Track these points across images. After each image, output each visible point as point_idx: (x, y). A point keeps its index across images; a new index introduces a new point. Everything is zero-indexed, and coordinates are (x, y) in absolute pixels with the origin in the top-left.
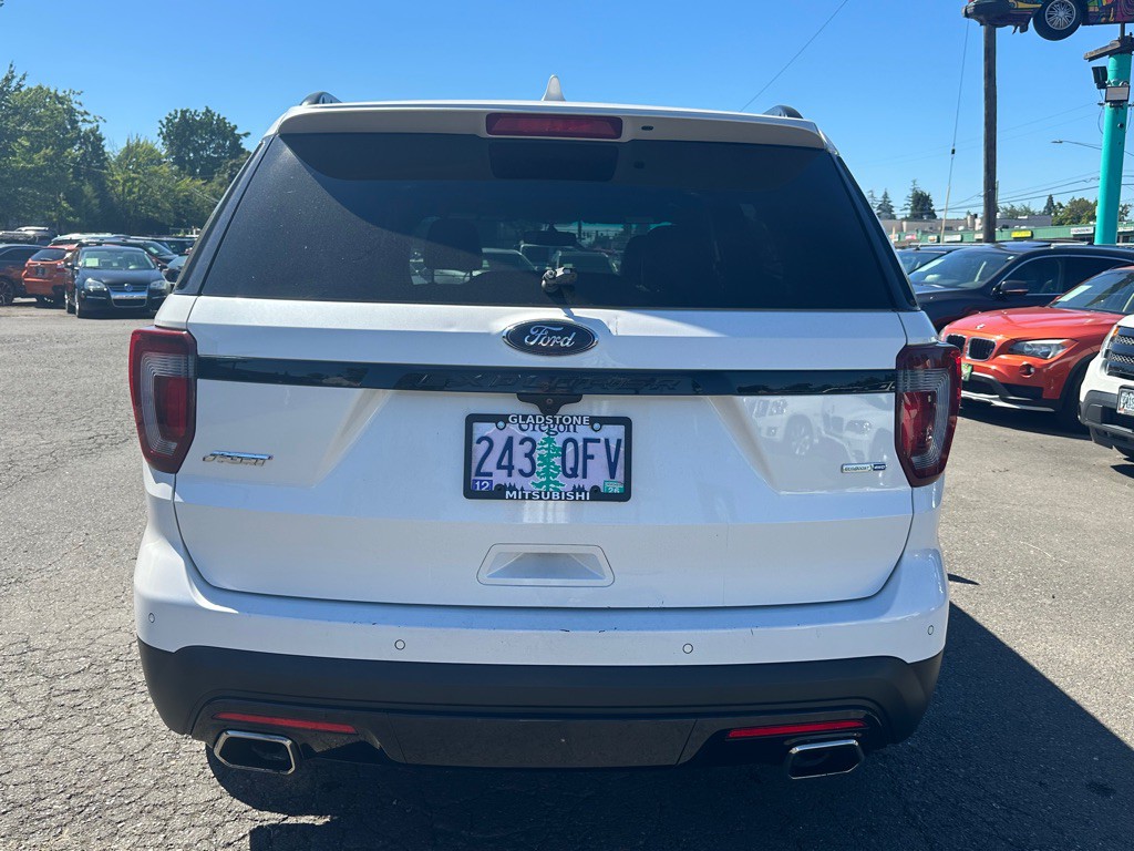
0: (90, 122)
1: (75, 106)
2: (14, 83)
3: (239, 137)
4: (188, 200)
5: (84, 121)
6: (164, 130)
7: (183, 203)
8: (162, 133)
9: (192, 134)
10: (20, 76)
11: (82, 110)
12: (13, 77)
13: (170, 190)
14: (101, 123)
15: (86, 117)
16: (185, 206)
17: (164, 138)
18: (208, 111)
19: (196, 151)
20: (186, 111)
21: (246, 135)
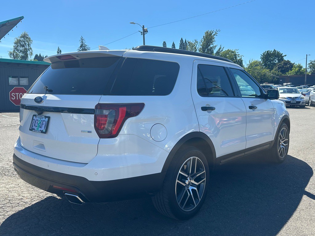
0: (240, 57)
1: (236, 53)
2: (221, 50)
3: (283, 56)
4: (264, 75)
5: (238, 57)
6: (262, 57)
7: (263, 76)
8: (261, 58)
9: (270, 57)
10: (222, 48)
11: (238, 54)
12: (221, 48)
13: (260, 73)
14: (242, 57)
15: (239, 56)
16: (264, 77)
17: (262, 59)
18: (275, 50)
19: (270, 62)
20: (268, 51)
21: (285, 56)
